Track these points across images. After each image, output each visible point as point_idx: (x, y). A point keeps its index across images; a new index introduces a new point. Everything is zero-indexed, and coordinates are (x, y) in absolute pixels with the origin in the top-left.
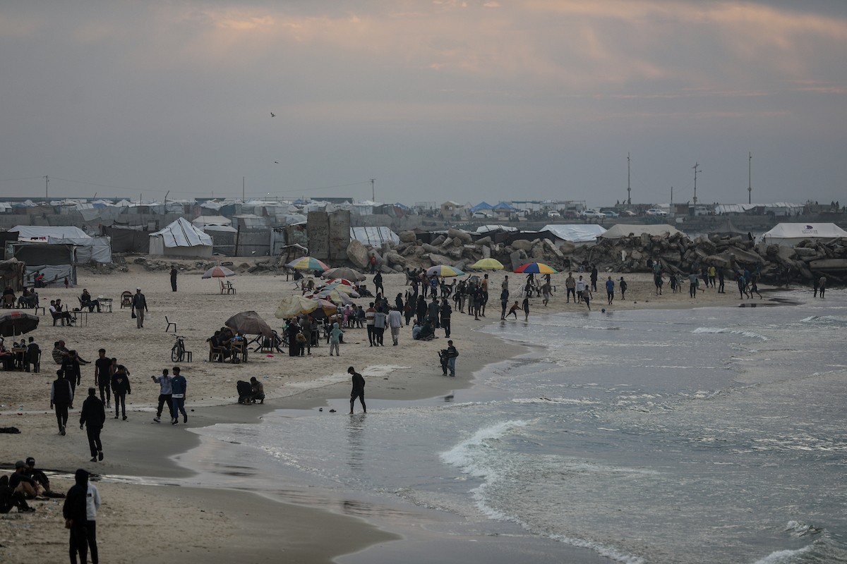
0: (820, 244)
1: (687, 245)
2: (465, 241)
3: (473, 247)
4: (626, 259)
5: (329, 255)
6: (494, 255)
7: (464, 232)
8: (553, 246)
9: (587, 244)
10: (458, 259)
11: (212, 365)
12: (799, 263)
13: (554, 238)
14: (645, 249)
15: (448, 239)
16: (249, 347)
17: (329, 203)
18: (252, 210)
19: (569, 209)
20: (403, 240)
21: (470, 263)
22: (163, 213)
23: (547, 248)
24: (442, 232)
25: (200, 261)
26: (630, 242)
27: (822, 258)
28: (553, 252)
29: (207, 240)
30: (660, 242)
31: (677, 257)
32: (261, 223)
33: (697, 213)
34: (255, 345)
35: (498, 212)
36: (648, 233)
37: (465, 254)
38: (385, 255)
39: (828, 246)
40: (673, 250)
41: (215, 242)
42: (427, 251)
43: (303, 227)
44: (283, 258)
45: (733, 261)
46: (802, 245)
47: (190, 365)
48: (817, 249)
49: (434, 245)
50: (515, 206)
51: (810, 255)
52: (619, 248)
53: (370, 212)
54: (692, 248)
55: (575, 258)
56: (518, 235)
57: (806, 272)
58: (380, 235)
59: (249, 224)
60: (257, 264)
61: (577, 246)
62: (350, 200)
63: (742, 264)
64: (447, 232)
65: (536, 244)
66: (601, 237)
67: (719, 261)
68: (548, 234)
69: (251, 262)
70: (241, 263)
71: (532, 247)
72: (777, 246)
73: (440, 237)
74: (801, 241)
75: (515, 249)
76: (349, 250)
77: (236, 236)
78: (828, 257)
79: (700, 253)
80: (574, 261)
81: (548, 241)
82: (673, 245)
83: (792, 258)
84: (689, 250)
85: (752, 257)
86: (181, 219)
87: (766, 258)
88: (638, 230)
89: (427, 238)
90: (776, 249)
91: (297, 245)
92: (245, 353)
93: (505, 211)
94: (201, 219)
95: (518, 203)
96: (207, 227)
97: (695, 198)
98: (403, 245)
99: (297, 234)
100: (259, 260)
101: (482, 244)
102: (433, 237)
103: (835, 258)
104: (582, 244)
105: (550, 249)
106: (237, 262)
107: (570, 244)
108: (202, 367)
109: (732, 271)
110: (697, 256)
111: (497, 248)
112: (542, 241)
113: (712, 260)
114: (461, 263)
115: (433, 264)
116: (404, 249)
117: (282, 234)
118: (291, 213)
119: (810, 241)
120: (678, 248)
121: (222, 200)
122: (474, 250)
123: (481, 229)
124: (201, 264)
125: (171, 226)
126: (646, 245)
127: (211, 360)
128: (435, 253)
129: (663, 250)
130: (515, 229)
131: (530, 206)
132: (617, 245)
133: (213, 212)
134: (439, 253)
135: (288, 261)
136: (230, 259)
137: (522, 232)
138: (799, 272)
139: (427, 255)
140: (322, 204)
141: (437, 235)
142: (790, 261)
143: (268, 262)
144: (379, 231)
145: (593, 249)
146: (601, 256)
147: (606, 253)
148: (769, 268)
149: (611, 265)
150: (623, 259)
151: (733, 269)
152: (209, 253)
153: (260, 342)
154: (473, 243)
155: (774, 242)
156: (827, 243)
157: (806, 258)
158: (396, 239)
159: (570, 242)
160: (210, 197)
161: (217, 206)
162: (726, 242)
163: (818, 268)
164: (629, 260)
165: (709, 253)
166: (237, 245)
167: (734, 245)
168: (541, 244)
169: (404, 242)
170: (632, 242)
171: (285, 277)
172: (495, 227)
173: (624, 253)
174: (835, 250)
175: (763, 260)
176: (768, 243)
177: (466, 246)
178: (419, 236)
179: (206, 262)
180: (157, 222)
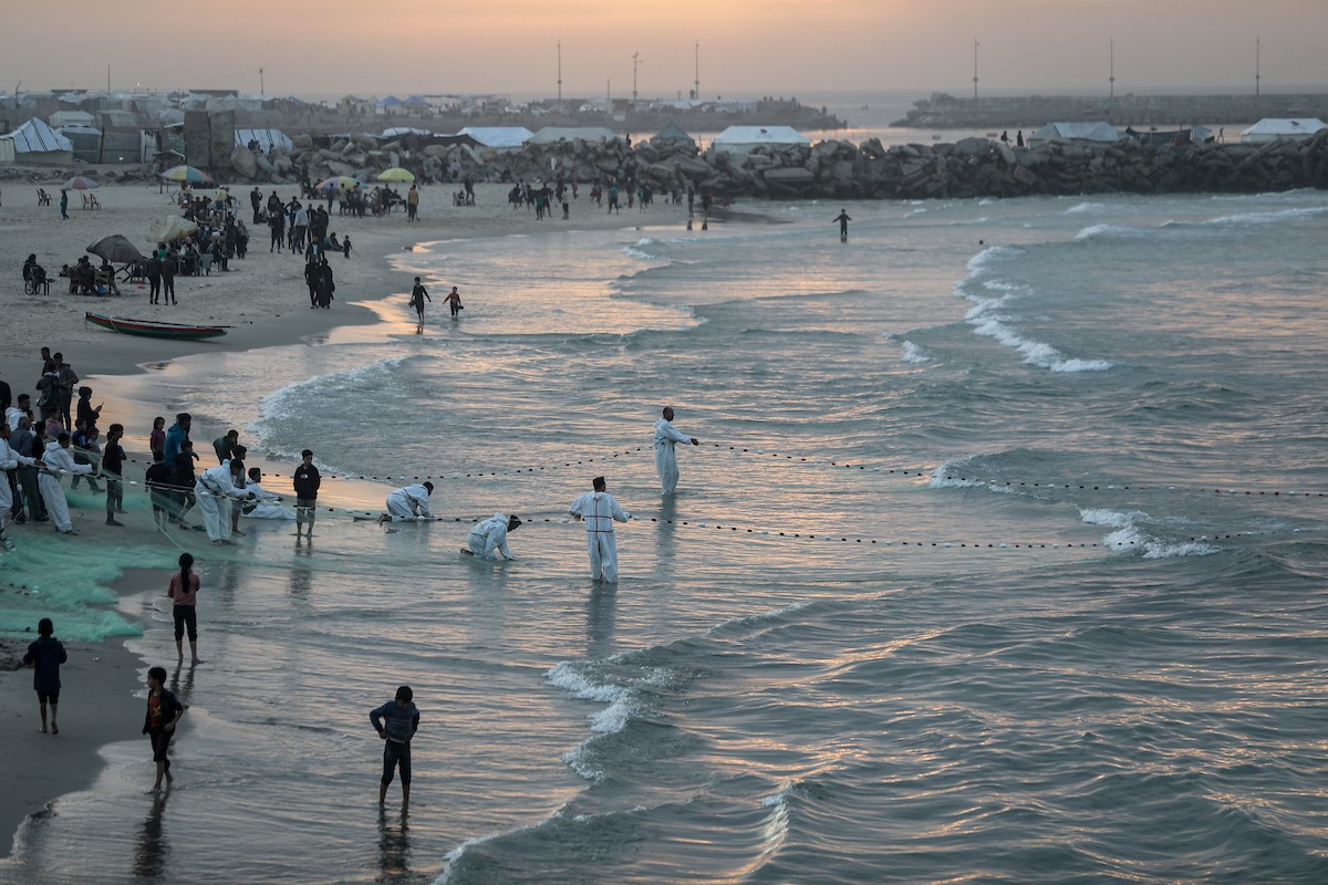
0: (775, 151)
1: (625, 151)
2: (367, 146)
3: (380, 153)
4: (556, 168)
5: (210, 163)
6: (403, 164)
7: (368, 135)
8: (471, 152)
9: (512, 150)
10: (362, 168)
11: (72, 297)
12: (752, 172)
13: (473, 143)
14: (578, 156)
15: (350, 144)
16: (116, 276)
17: (210, 96)
18: (119, 104)
19: (491, 104)
20: (297, 145)
21: (375, 172)
22: (14, 108)
23: (465, 155)
24: (343, 136)
25: (58, 169)
26: (560, 148)
27: (778, 167)
28: (472, 160)
29: (66, 144)
30: (594, 149)
31: (613, 165)
32: (131, 121)
33: (637, 109)
34: (123, 274)
35: (408, 108)
36: (581, 137)
37: (370, 161)
38: (276, 162)
39: (786, 153)
40: (610, 157)
41: (76, 146)
42: (325, 158)
43: (179, 129)
44: (155, 165)
45: (678, 170)
46: (756, 151)
47: (47, 298)
48: (771, 156)
49: (333, 151)
50: (428, 100)
51: (765, 163)
52: (548, 155)
53: (258, 107)
54: (631, 155)
55: (497, 167)
56: (431, 140)
57: (760, 183)
58: (270, 139)
59: (116, 121)
60: (126, 173)
61: (500, 152)
62: (235, 93)
63: (688, 174)
64: (348, 135)
65: (452, 150)
66: (528, 143)
67: (663, 170)
68: (466, 139)
69: (120, 171)
70: (107, 171)
71: (448, 154)
72: (727, 152)
73: (340, 142)
74: (754, 147)
75: (429, 156)
76: (233, 157)
77: (100, 140)
78: (784, 165)
79: (640, 160)
80: (495, 170)
81: (466, 147)
82: (610, 152)
83: (744, 166)
84: (628, 158)
85: (700, 165)
86: (35, 119)
87: (715, 167)
88: (570, 135)
89: (324, 142)
90: (726, 156)
91: (172, 151)
92: (112, 285)
93: (417, 105)
94: (58, 116)
95: (431, 97)
96: (67, 129)
97: (635, 93)
98: (297, 150)
99: (172, 138)
100: (127, 168)
101: (389, 150)
102: (332, 141)
103: (792, 166)
104: (506, 150)
105: (469, 156)
106: (102, 170)
107: (493, 151)
108: (61, 301)
109: (675, 182)
110: (637, 164)
111: (407, 155)
112: (459, 145)
113: (655, 169)
114: (363, 173)
115: (333, 174)
116: (297, 155)
117: (154, 137)
118: (165, 107)
119: (764, 148)
120: (616, 155)
121: (84, 92)
122: (381, 157)
123: (389, 132)
124: (59, 172)
125: (23, 127)
126: (579, 151)
127: (73, 291)
128: (334, 160)
129: (598, 157)
130: (427, 132)
131: (445, 100)
132: (546, 151)
133: (73, 107)
134: (340, 160)
135: (162, 169)
136: (93, 167)
137: (435, 135)
138: (752, 183)
139: (326, 163)
140: (202, 98)
141: (337, 139)
142: (742, 171)
143: (139, 170)
144: (268, 133)
145: (519, 157)
146: (527, 165)
147: (533, 160)
148: (719, 178)
149: (539, 174)
150: (553, 168)
151: (679, 180)
152: (68, 160)
153: (129, 270)
154: (379, 149)
155: (725, 148)
156: (783, 150)
157: (759, 167)
158: (289, 143)
159: (492, 147)
160: (70, 88)
161: (77, 100)
162: (669, 148)
163: (773, 179)
164: (560, 169)
165: (650, 160)
166: (101, 150)
167: (679, 151)
168: (459, 150)
169: (299, 147)
170: (564, 148)
171: (158, 189)
172: (405, 130)
173: (553, 161)
174: (793, 158)
175: (712, 169)
176: (718, 149)
177: (371, 152)
178: (315, 140)
179: (65, 170)
180: (7, 122)
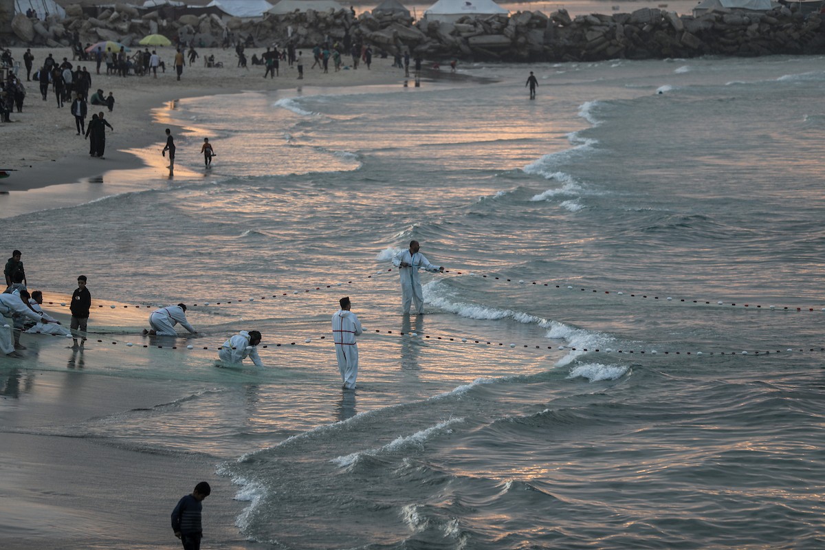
0: (478, 21)
1: (351, 21)
2: (131, 15)
3: (140, 21)
4: (292, 35)
6: (161, 31)
7: (131, 6)
8: (220, 21)
9: (255, 20)
10: (125, 34)
12: (458, 39)
13: (221, 13)
14: (311, 25)
15: (115, 13)
20: (69, 14)
21: (137, 38)
23: (214, 24)
24: (109, 6)
26: (296, 18)
27: (480, 34)
30: (325, 19)
31: (342, 33)
36: (313, 9)
37: (133, 28)
38: (51, 28)
39: (487, 22)
40: (338, 26)
42: (94, 25)
45: (396, 37)
46: (462, 21)
48: (475, 25)
49: (101, 19)
51: (469, 31)
52: (285, 24)
54: (356, 24)
55: (242, 34)
56: (185, 11)
57: (464, 48)
58: (46, 8)
61: (244, 21)
63: (405, 40)
64: (114, 6)
65: (203, 19)
66: (268, 13)
67: (383, 37)
68: (216, 10)
71: (200, 22)
72: (438, 22)
73: (106, 13)
74: (460, 17)
75: (183, 24)
76: (14, 23)
78: (485, 33)
79: (364, 29)
80: (241, 37)
81: (215, 16)
82: (338, 21)
83: (452, 34)
84: (353, 27)
85: (415, 33)
87: (427, 34)
88: (304, 6)
89: (93, 12)
90: (436, 25)
98: (69, 19)
101: (149, 19)
102: (100, 10)
103: (492, 34)
104: (249, 20)
105: (217, 25)
107: (238, 20)
109: (394, 47)
110: (361, 32)
111: (164, 23)
112: (209, 15)
113: (376, 36)
114: (126, 39)
115: (100, 39)
116: (70, 23)
119: (468, 18)
120: (343, 24)
122: (142, 25)
123: (148, 4)
126: (311, 21)
128: (101, 27)
129: (328, 26)
130: (182, 4)
132: (283, 21)
134: (106, 27)
137: (189, 6)
138: (458, 48)
139: (94, 29)
141: (104, 9)
142: (450, 38)
144: (44, 4)
145: (261, 25)
146: (268, 32)
147: (273, 28)
148: (430, 44)
149: (277, 40)
150: (290, 35)
151: (396, 45)
154: (140, 18)
155: (435, 18)
156: (485, 19)
157: (465, 34)
158: (62, 12)
159: (237, 17)
162: (388, 18)
163: (476, 44)
164: (295, 36)
165: (372, 29)
167: (397, 21)
168: (209, 19)
169: (70, 15)
170: (298, 18)
173: (290, 29)
174: (493, 26)
175: (424, 36)
176: (430, 19)
177: (133, 21)
178: (85, 10)
